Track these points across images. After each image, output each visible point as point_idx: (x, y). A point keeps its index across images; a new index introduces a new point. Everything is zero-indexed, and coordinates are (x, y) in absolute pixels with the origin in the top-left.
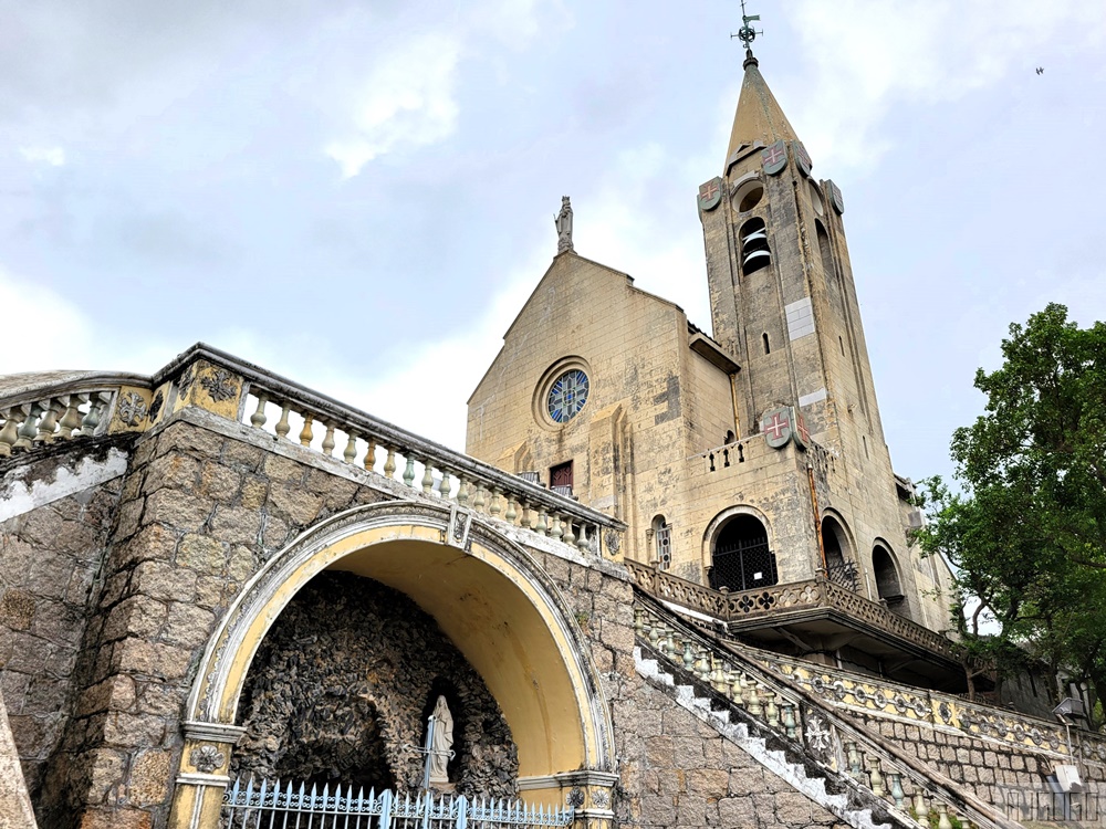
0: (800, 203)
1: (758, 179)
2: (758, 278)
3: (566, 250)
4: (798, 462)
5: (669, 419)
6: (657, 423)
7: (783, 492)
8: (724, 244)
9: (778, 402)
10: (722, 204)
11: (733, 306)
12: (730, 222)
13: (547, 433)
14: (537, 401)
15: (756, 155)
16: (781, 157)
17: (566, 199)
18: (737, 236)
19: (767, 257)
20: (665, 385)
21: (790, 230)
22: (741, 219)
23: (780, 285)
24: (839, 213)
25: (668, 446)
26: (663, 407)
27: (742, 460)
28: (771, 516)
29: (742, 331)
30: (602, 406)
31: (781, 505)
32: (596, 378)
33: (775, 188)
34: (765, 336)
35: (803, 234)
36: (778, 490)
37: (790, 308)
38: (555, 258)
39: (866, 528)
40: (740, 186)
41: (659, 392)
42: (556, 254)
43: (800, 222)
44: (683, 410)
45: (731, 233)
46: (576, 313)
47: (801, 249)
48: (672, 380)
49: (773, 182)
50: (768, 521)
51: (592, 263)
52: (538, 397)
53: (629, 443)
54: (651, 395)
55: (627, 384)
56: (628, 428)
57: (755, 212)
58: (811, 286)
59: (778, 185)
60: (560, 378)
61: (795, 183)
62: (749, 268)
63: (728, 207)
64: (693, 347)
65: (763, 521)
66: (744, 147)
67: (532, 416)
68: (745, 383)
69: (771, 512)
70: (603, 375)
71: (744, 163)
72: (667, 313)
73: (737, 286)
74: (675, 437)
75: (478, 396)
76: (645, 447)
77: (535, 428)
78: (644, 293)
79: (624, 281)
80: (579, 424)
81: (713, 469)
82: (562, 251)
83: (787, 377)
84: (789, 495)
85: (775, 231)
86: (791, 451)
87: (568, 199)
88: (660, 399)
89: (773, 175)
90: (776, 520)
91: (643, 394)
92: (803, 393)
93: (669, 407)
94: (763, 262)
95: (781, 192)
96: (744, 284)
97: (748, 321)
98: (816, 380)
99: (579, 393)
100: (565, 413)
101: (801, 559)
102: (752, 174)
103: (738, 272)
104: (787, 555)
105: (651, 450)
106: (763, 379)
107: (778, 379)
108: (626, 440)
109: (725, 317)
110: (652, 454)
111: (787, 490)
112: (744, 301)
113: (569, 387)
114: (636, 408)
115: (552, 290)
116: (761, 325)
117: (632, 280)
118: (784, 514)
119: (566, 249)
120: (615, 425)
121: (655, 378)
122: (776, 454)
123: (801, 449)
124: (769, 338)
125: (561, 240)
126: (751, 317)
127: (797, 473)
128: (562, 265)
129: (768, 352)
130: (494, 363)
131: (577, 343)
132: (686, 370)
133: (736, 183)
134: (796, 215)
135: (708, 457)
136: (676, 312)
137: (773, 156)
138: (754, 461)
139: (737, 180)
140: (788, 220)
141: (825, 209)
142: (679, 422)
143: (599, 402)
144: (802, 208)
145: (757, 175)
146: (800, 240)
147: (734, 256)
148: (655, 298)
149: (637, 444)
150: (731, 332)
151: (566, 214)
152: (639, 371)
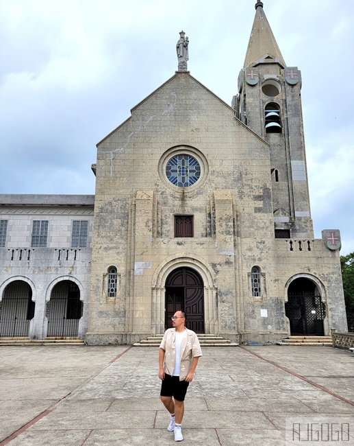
2: (274, 137)
3: (182, 73)
6: (256, 212)
8: (258, 110)
9: (283, 209)
10: (257, 86)
12: (261, 98)
13: (171, 191)
14: (160, 166)
15: (274, 66)
16: (296, 77)
17: (182, 33)
18: (264, 108)
19: (280, 128)
20: (261, 191)
21: (296, 120)
22: (267, 100)
23: (288, 148)
26: (260, 204)
27: (309, 249)
30: (216, 189)
31: (331, 280)
32: (211, 169)
34: (276, 172)
36: (330, 272)
37: (293, 162)
41: (257, 194)
44: (273, 210)
45: (261, 105)
48: (266, 189)
49: (288, 88)
52: (161, 163)
54: (251, 194)
55: (234, 180)
56: (237, 209)
57: (276, 99)
59: (292, 92)
60: (176, 156)
61: (300, 95)
65: (320, 285)
66: (268, 57)
67: (158, 175)
69: (325, 282)
70: (217, 168)
74: (268, 224)
75: (106, 144)
76: (247, 224)
77: (161, 185)
79: (231, 113)
80: (198, 194)
81: (292, 249)
83: (288, 198)
84: (336, 276)
85: (288, 116)
86: (337, 253)
88: (258, 198)
90: (328, 287)
91: (246, 190)
92: (298, 210)
93: (264, 205)
94: (277, 130)
95: (293, 96)
96: (266, 137)
98: (305, 206)
99: (191, 172)
100: (179, 179)
102: (274, 77)
103: (264, 129)
104: (334, 306)
105: (251, 226)
107: (282, 198)
108: (237, 216)
110: (252, 229)
111: (335, 273)
113: (183, 165)
115: (173, 94)
116: (275, 165)
118: (333, 285)
119: (183, 70)
120: (233, 206)
121: (256, 184)
122: (330, 252)
124: (279, 173)
125: (180, 63)
128: (182, 81)
129: (277, 180)
131: (196, 140)
134: (300, 113)
135: (289, 242)
137: (292, 74)
138: (317, 253)
139: (265, 74)
140: (296, 114)
142: (271, 216)
145: (278, 79)
146: (301, 128)
147: (262, 119)
149: (242, 220)
152: (244, 176)
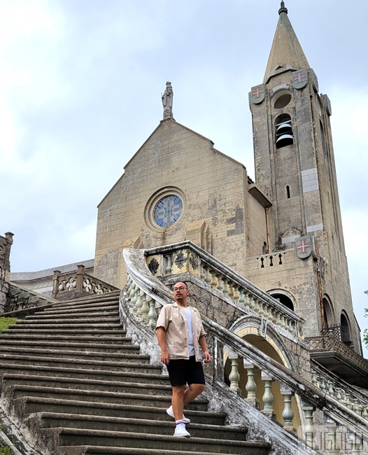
0: (314, 110)
1: (289, 89)
2: (285, 151)
3: (168, 119)
4: (314, 267)
5: (236, 234)
6: (228, 235)
7: (305, 284)
8: (265, 127)
9: (294, 228)
10: (265, 102)
11: (269, 167)
12: (269, 113)
13: (155, 233)
14: (147, 212)
15: (287, 74)
16: (304, 80)
17: (168, 84)
18: (273, 123)
19: (292, 139)
20: (234, 213)
21: (307, 125)
22: (276, 113)
23: (299, 158)
24: (329, 115)
25: (235, 250)
26: (232, 226)
27: (281, 263)
28: (297, 297)
29: (274, 183)
30: (192, 221)
31: (303, 291)
32: (188, 203)
33: (299, 97)
34: (288, 187)
35: (314, 129)
36: (302, 283)
37: (304, 173)
38: (161, 122)
39: (338, 304)
40: (277, 92)
41: (230, 217)
42: (162, 119)
43: (313, 121)
44: (245, 230)
45: (270, 121)
46: (176, 160)
47: (313, 138)
48: (238, 210)
49: (298, 93)
50: (295, 299)
51: (187, 129)
52: (148, 210)
53: (210, 245)
54: (225, 218)
55: (209, 209)
56: (210, 236)
57: (285, 110)
58: (317, 161)
59: (301, 96)
60: (162, 199)
61: (311, 97)
62: (281, 144)
63: (269, 104)
64: (250, 191)
65: (292, 299)
66: (280, 67)
67: (144, 221)
68: (275, 214)
69: (297, 295)
70: (194, 201)
71: (279, 77)
72: (237, 169)
73: (272, 155)
74: (240, 245)
75: (105, 204)
76: (220, 249)
77: (146, 229)
78: (222, 154)
79: (208, 144)
80: (176, 230)
81: (263, 266)
82: (166, 118)
83: (300, 214)
84: (308, 286)
85: (298, 124)
86: (310, 261)
87: (170, 83)
88: (230, 221)
89: (298, 90)
90: (299, 299)
91: (219, 217)
92: (309, 225)
93: (237, 227)
94: (288, 142)
95: (303, 101)
96: (276, 153)
97: (277, 177)
98: (317, 218)
99: (176, 210)
100: (165, 220)
101: (313, 322)
102: (284, 86)
103: (273, 146)
105: (224, 251)
106: (285, 213)
107: (295, 215)
108: (208, 243)
109: (264, 172)
110: (224, 253)
111: (307, 283)
112: (276, 164)
113: (169, 206)
114: (215, 224)
115: (158, 142)
116: (286, 180)
117: (213, 144)
118: (304, 296)
119: (169, 117)
120: (202, 234)
121: (228, 208)
122: (302, 262)
123: (315, 260)
124: (290, 189)
125: (166, 111)
126: (280, 175)
127: (313, 274)
128: (166, 127)
129: (289, 197)
130: (117, 183)
131: (176, 179)
132: (246, 205)
133: (275, 90)
134: (311, 117)
135: (260, 259)
136: (242, 169)
137: (299, 78)
138: (288, 265)
139: (275, 87)
140: (306, 119)
141: (322, 113)
142: (243, 237)
143: (190, 218)
144: (314, 113)
145: (288, 87)
146: (312, 132)
147: (271, 135)
148: (229, 158)
149: (215, 247)
150: (267, 182)
151: (168, 94)
152: (218, 202)
